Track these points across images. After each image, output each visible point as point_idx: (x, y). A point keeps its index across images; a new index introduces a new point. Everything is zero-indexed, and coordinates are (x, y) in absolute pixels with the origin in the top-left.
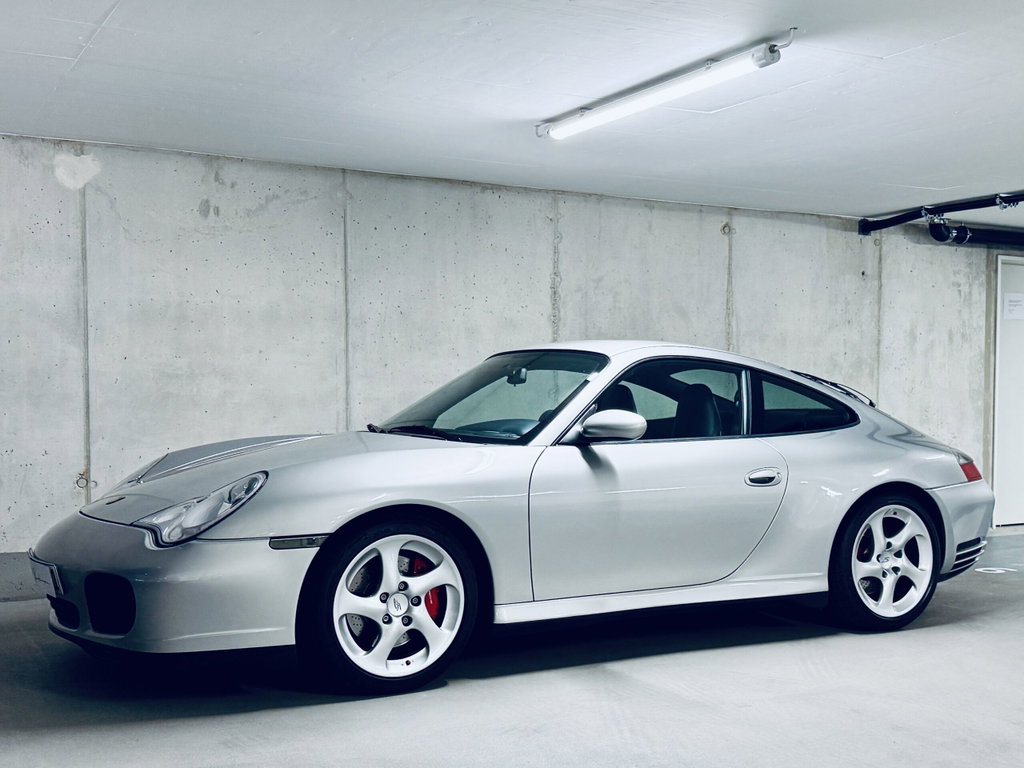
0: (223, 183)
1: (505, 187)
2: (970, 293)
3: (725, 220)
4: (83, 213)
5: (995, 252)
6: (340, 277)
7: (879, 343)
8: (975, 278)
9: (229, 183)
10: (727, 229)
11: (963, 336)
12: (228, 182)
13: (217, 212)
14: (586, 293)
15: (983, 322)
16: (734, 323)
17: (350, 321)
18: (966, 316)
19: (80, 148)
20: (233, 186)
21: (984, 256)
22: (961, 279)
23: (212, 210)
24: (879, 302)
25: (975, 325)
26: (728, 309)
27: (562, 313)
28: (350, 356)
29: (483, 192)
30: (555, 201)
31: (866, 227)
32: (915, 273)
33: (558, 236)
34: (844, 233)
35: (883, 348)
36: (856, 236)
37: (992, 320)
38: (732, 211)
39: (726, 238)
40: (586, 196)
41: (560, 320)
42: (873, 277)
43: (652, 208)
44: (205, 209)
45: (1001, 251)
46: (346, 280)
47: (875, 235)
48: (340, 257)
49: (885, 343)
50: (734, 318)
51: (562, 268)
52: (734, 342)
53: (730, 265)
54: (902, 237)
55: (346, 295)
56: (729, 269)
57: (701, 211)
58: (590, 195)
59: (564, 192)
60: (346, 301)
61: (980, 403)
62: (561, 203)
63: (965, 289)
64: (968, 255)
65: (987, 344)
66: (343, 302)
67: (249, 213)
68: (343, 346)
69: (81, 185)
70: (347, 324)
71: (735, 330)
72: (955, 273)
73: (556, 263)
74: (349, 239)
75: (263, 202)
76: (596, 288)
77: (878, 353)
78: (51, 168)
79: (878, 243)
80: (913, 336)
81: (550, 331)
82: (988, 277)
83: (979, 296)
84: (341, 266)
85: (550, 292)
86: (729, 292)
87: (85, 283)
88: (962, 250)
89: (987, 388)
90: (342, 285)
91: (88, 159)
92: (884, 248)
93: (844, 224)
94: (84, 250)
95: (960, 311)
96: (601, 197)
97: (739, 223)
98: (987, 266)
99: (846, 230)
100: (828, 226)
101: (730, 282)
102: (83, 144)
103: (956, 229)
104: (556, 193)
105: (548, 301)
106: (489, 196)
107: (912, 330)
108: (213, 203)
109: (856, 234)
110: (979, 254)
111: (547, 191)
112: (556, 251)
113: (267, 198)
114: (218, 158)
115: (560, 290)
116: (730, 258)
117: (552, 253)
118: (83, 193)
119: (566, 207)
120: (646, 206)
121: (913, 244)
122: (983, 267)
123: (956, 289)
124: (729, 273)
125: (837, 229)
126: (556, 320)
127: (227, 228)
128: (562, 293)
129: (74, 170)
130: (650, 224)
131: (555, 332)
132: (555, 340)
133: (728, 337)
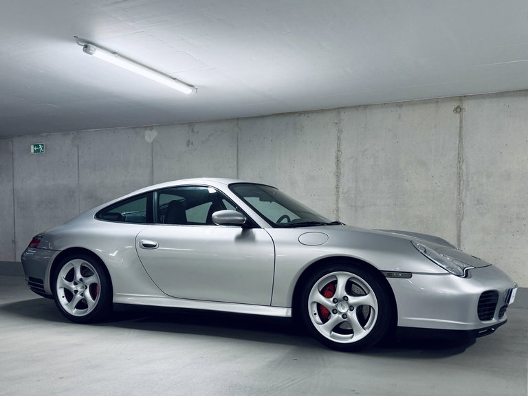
0: (194, 132)
1: (311, 111)
3: (456, 104)
4: (152, 150)
10: (459, 110)
12: (196, 131)
14: (357, 159)
16: (464, 167)
19: (151, 128)
20: (197, 133)
23: (190, 145)
26: (459, 158)
27: (342, 171)
29: (299, 116)
30: (339, 113)
33: (340, 131)
38: (463, 98)
39: (458, 115)
40: (357, 107)
41: (340, 174)
43: (401, 106)
44: (188, 145)
46: (237, 165)
48: (236, 155)
50: (464, 163)
51: (342, 148)
52: (465, 179)
53: (460, 131)
55: (238, 170)
56: (460, 134)
57: (437, 102)
58: (360, 106)
59: (344, 108)
60: (238, 173)
62: (342, 114)
67: (203, 142)
69: (152, 141)
71: (465, 171)
73: (339, 145)
75: (207, 137)
76: (362, 155)
78: (144, 137)
81: (335, 180)
84: (236, 159)
85: (335, 160)
86: (460, 147)
91: (154, 131)
94: (153, 164)
96: (366, 106)
97: (467, 105)
101: (460, 141)
102: (152, 126)
104: (339, 110)
105: (335, 166)
106: (302, 117)
108: (191, 141)
111: (334, 109)
112: (339, 139)
113: (209, 136)
114: (193, 123)
115: (341, 159)
116: (461, 127)
117: (336, 140)
118: (152, 143)
119: (345, 116)
120: (397, 105)
124: (460, 136)
126: (338, 175)
127: (196, 149)
128: (342, 160)
129: (150, 136)
130: (400, 115)
131: (338, 181)
132: (337, 185)
133: (459, 176)
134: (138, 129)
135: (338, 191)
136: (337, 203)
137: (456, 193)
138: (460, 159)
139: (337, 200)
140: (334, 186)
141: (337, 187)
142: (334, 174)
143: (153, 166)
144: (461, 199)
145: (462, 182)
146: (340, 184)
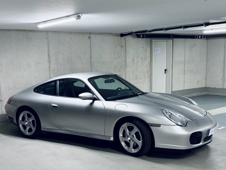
2: (146, 49)
3: (89, 36)
5: (152, 39)
7: (126, 62)
8: (147, 45)
10: (89, 38)
11: (145, 59)
14: (56, 55)
15: (149, 55)
16: (92, 60)
18: (145, 54)
21: (149, 40)
22: (144, 46)
24: (126, 52)
25: (147, 56)
27: (51, 60)
29: (29, 32)
30: (47, 33)
31: (122, 35)
32: (134, 45)
33: (49, 42)
34: (117, 37)
35: (127, 63)
36: (120, 38)
37: (151, 55)
38: (90, 33)
39: (89, 40)
42: (124, 47)
43: (71, 34)
45: (153, 39)
47: (124, 37)
49: (127, 62)
51: (50, 49)
53: (90, 46)
54: (130, 37)
56: (90, 47)
57: (83, 34)
58: (56, 31)
59: (49, 31)
61: (149, 74)
62: (49, 34)
63: (145, 48)
64: (146, 40)
65: (150, 60)
71: (92, 61)
72: (143, 44)
73: (48, 48)
76: (59, 53)
77: (126, 64)
79: (125, 39)
80: (133, 60)
81: (48, 64)
82: (151, 45)
83: (148, 49)
85: (47, 55)
86: (91, 52)
88: (144, 39)
89: (150, 70)
92: (127, 40)
93: (117, 35)
95: (144, 53)
96: (58, 32)
97: (92, 36)
98: (150, 42)
99: (117, 36)
100: (113, 35)
101: (91, 50)
103: (142, 35)
105: (47, 57)
106: (31, 33)
107: (133, 58)
109: (120, 37)
110: (148, 40)
111: (45, 31)
112: (48, 45)
116: (90, 44)
121: (133, 39)
122: (149, 43)
123: (143, 48)
124: (90, 48)
125: (115, 36)
126: (49, 62)
128: (50, 55)
130: (71, 37)
131: (50, 64)
132: (49, 66)
133: (91, 62)
135: (50, 69)
136: (50, 75)
138: (91, 57)
139: (50, 73)
140: (48, 67)
141: (49, 67)
145: (92, 65)
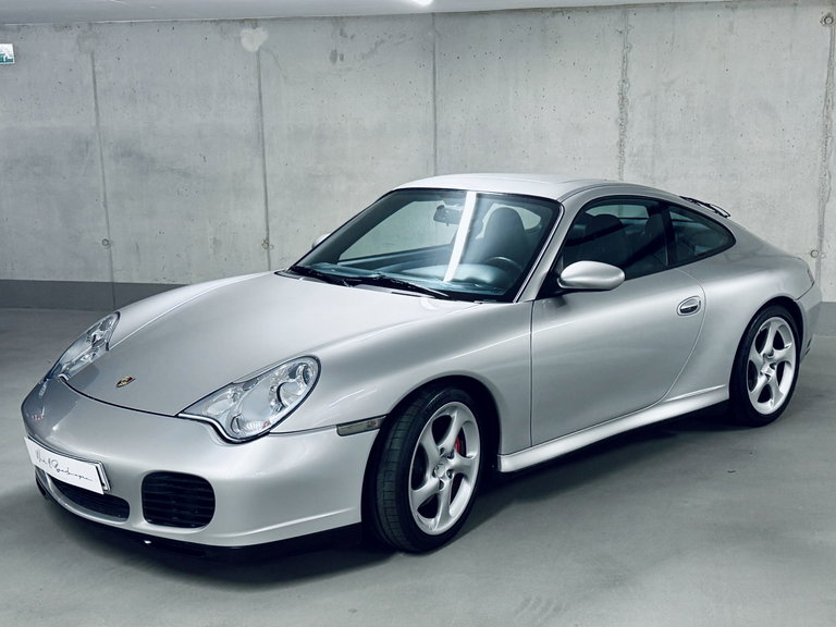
0: (346, 36)
1: (575, 8)
3: (825, 11)
4: (259, 67)
6: (430, 98)
9: (349, 36)
10: (829, 20)
12: (349, 34)
13: (342, 59)
14: (656, 97)
16: (833, 116)
17: (438, 133)
19: (255, 23)
20: (352, 37)
23: (338, 58)
26: (826, 100)
27: (629, 117)
28: (438, 159)
29: (553, 16)
30: (625, 14)
33: (628, 47)
39: (828, 29)
40: (658, 6)
41: (627, 122)
43: (734, 9)
44: (334, 57)
46: (435, 101)
48: (431, 82)
50: (835, 110)
51: (631, 76)
52: (834, 135)
55: (435, 113)
57: (796, 5)
58: (663, 4)
59: (635, 5)
60: (435, 118)
62: (631, 16)
66: (432, 118)
67: (363, 56)
68: (432, 152)
69: (257, 49)
70: (436, 135)
73: (624, 71)
74: (437, 69)
75: (373, 46)
76: (666, 91)
78: (239, 39)
81: (617, 132)
84: (431, 89)
85: (618, 97)
86: (830, 83)
87: (262, 115)
90: (431, 104)
91: (260, 29)
94: (260, 93)
96: (674, 6)
102: (256, 20)
104: (626, 8)
105: (618, 110)
106: (558, 18)
108: (339, 53)
111: (617, 7)
112: (625, 60)
113: (376, 44)
114: (342, 17)
115: (628, 95)
117: (621, 62)
118: (258, 53)
119: (634, 19)
120: (727, 7)
126: (623, 123)
127: (349, 69)
128: (629, 98)
129: (252, 39)
130: (731, 24)
131: (622, 134)
132: (621, 141)
133: (826, 129)
134: (224, 25)
135: (622, 152)
136: (620, 173)
137: (820, 158)
138: (829, 101)
139: (620, 167)
140: (614, 142)
141: (621, 144)
142: (616, 121)
143: (260, 97)
144: (826, 167)
145: (830, 139)
146: (625, 140)
